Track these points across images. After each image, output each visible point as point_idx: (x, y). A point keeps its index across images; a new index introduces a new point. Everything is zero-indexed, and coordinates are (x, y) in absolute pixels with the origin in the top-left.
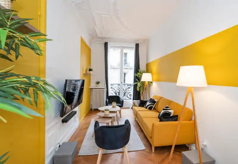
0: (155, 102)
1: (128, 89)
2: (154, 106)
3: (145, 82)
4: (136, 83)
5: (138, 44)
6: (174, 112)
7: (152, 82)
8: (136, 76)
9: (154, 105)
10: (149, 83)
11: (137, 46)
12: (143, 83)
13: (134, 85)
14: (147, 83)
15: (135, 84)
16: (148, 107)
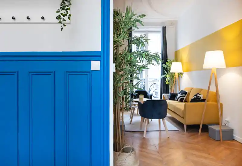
0: (186, 93)
1: (154, 85)
2: (185, 98)
3: (175, 73)
4: (164, 76)
5: (166, 27)
6: (203, 96)
7: (182, 74)
8: (164, 67)
9: (185, 96)
10: (179, 75)
11: (164, 29)
12: (172, 75)
13: (162, 79)
14: (177, 75)
15: (162, 77)
16: (179, 99)
